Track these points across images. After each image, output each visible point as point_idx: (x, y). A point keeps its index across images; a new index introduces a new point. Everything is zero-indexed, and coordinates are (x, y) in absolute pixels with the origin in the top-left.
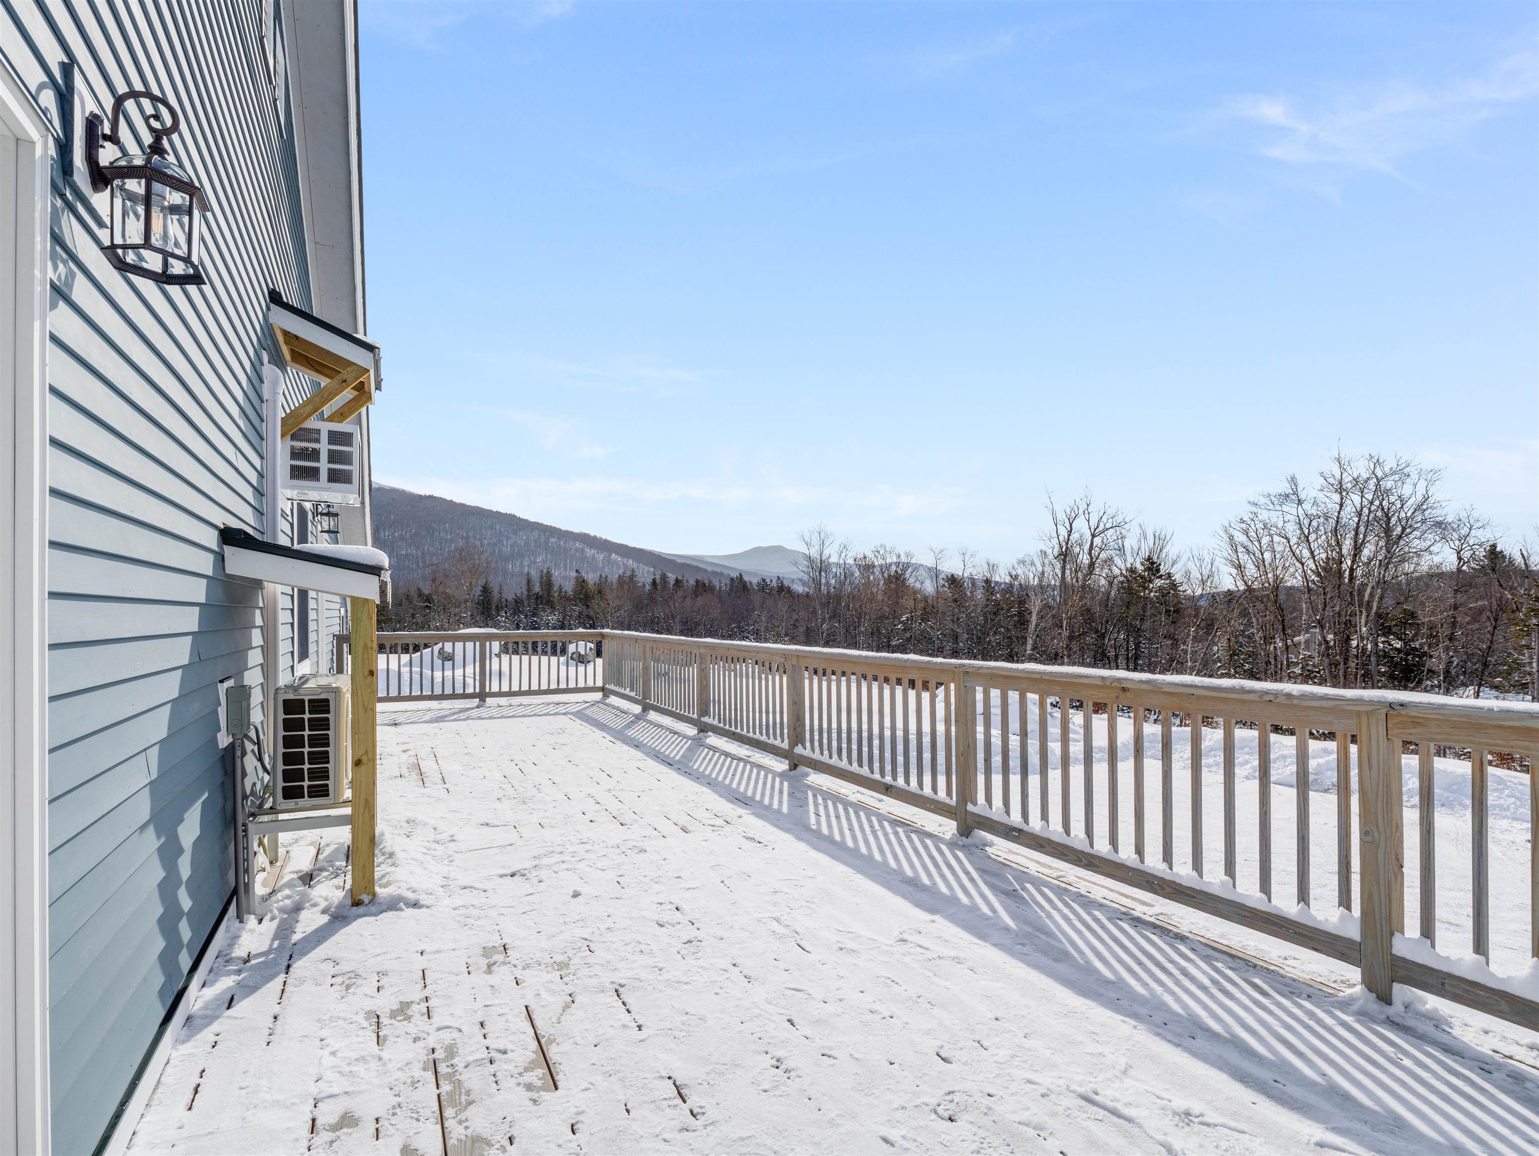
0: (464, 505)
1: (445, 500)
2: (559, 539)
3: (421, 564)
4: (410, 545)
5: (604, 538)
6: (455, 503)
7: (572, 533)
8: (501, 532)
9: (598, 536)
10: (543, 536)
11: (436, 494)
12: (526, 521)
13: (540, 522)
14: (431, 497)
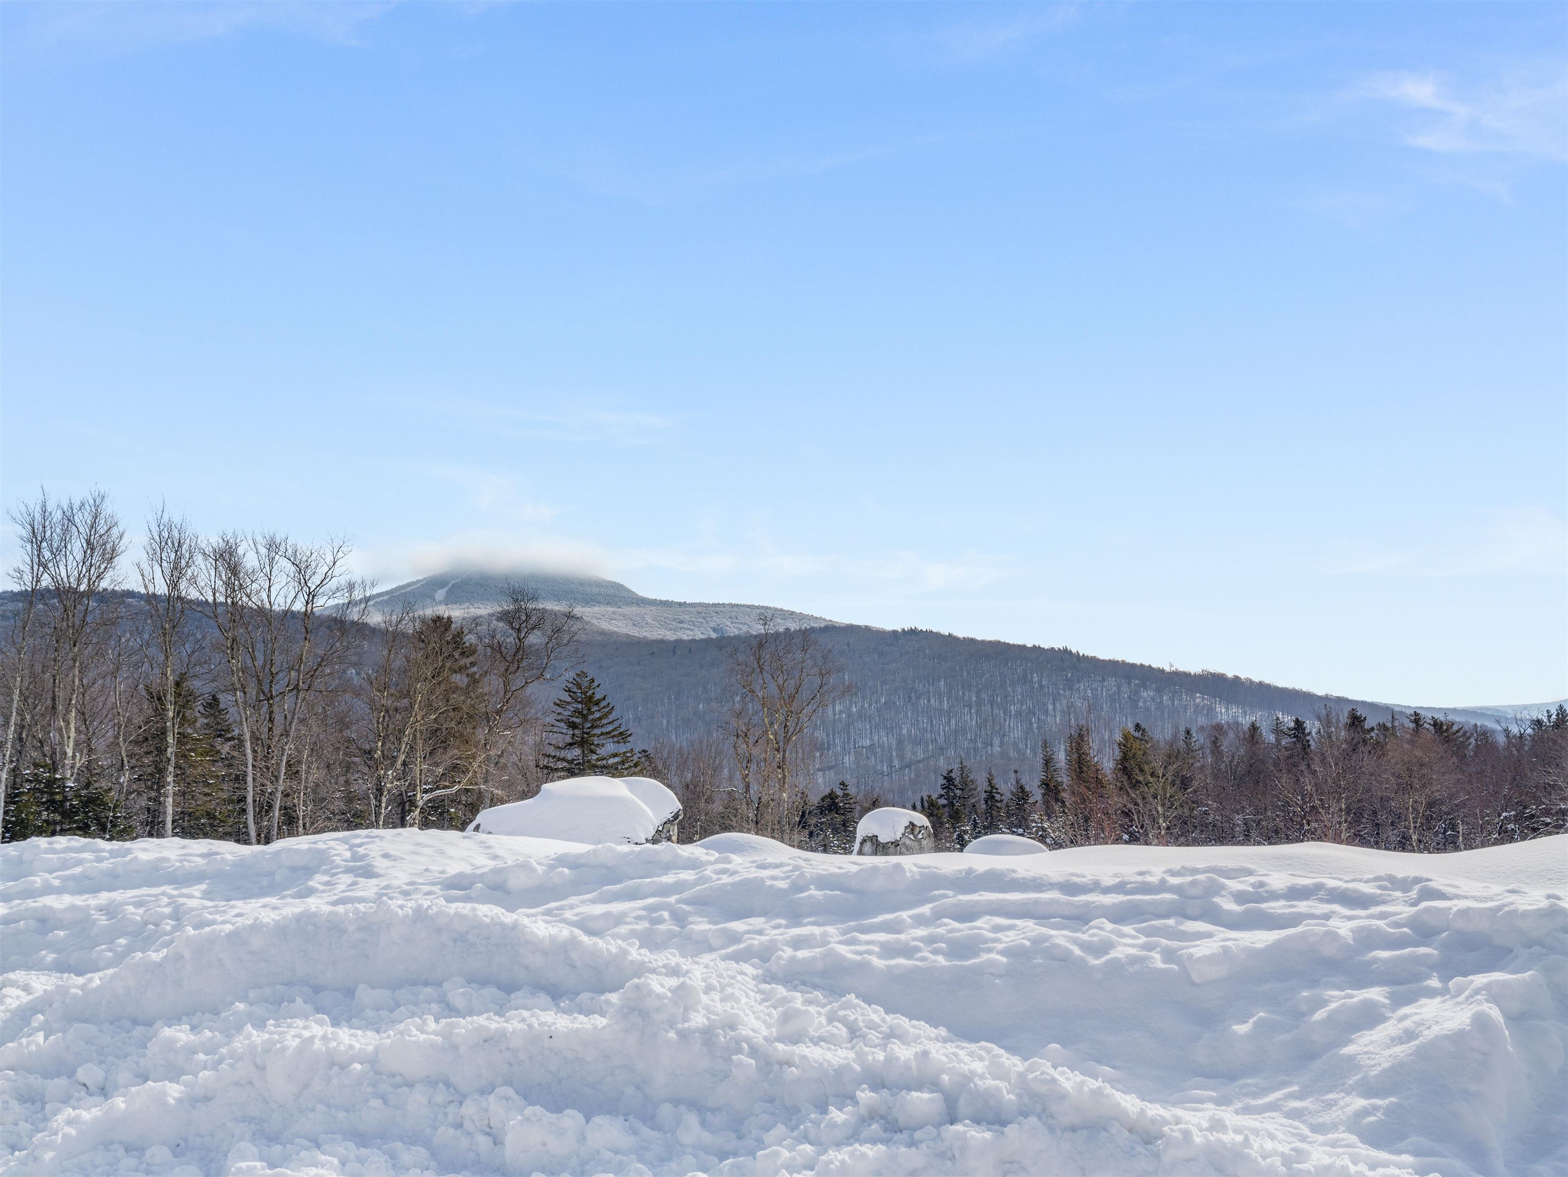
0: (972, 641)
1: (937, 636)
2: (1159, 691)
3: (896, 763)
4: (877, 727)
5: (1256, 679)
6: (956, 639)
7: (1186, 675)
8: (1041, 687)
9: (1243, 676)
10: (1125, 688)
11: (922, 626)
12: (1093, 661)
13: (1119, 658)
14: (913, 632)
